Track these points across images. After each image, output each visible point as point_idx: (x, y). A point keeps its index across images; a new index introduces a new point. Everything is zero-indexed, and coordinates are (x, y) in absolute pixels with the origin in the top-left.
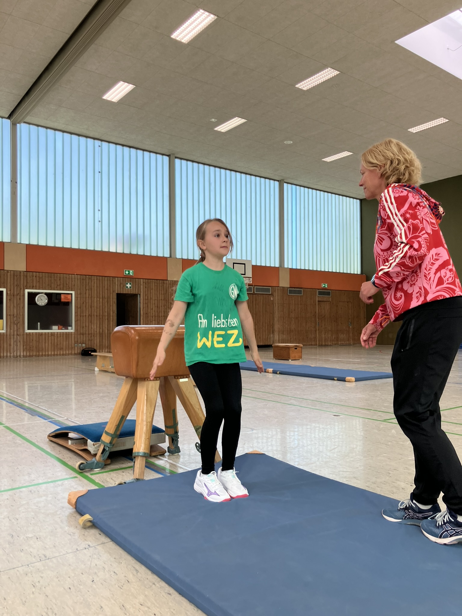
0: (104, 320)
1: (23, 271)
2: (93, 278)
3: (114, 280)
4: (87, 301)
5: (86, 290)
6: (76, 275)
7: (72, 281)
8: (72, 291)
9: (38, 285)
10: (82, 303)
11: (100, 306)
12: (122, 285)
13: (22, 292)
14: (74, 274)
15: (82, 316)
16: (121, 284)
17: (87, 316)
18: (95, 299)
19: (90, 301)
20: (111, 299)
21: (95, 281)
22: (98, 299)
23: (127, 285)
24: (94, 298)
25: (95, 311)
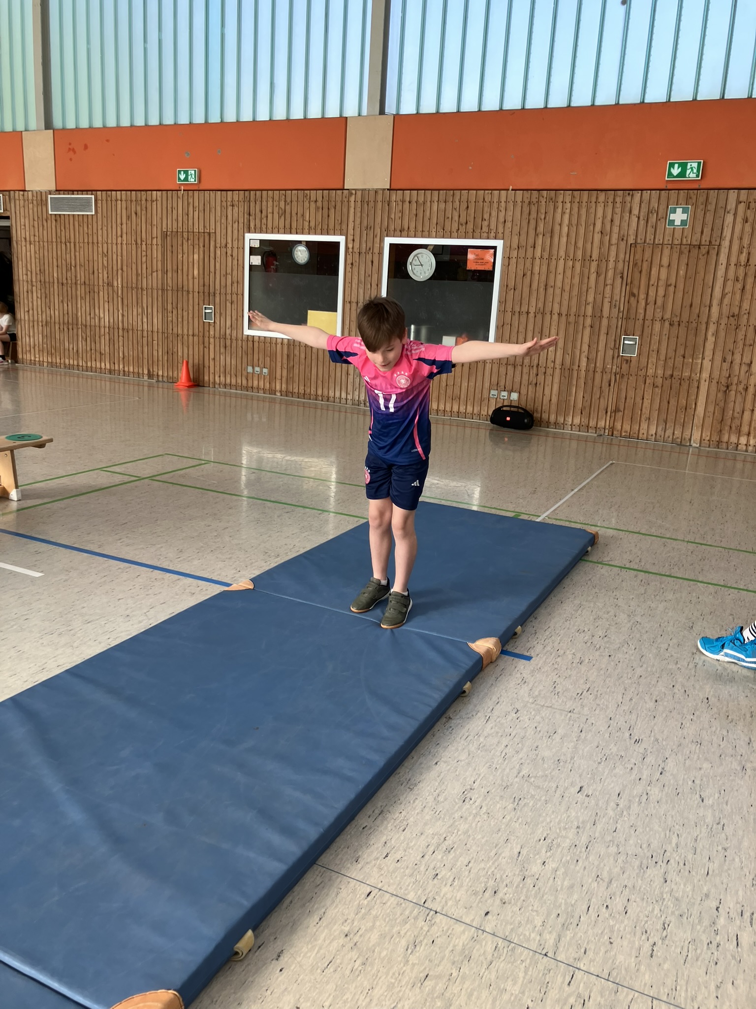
0: (581, 327)
1: (384, 189)
2: (560, 199)
3: (628, 198)
4: (536, 269)
5: (536, 235)
6: (512, 190)
7: (499, 210)
8: (495, 238)
9: (412, 226)
10: (521, 273)
11: (572, 286)
12: (655, 215)
13: (377, 245)
14: (509, 190)
15: (517, 314)
16: (649, 212)
17: (532, 315)
18: (562, 262)
19: (544, 268)
20: (611, 265)
21: (568, 205)
22: (571, 263)
23: (672, 217)
24: (558, 259)
25: (557, 299)
